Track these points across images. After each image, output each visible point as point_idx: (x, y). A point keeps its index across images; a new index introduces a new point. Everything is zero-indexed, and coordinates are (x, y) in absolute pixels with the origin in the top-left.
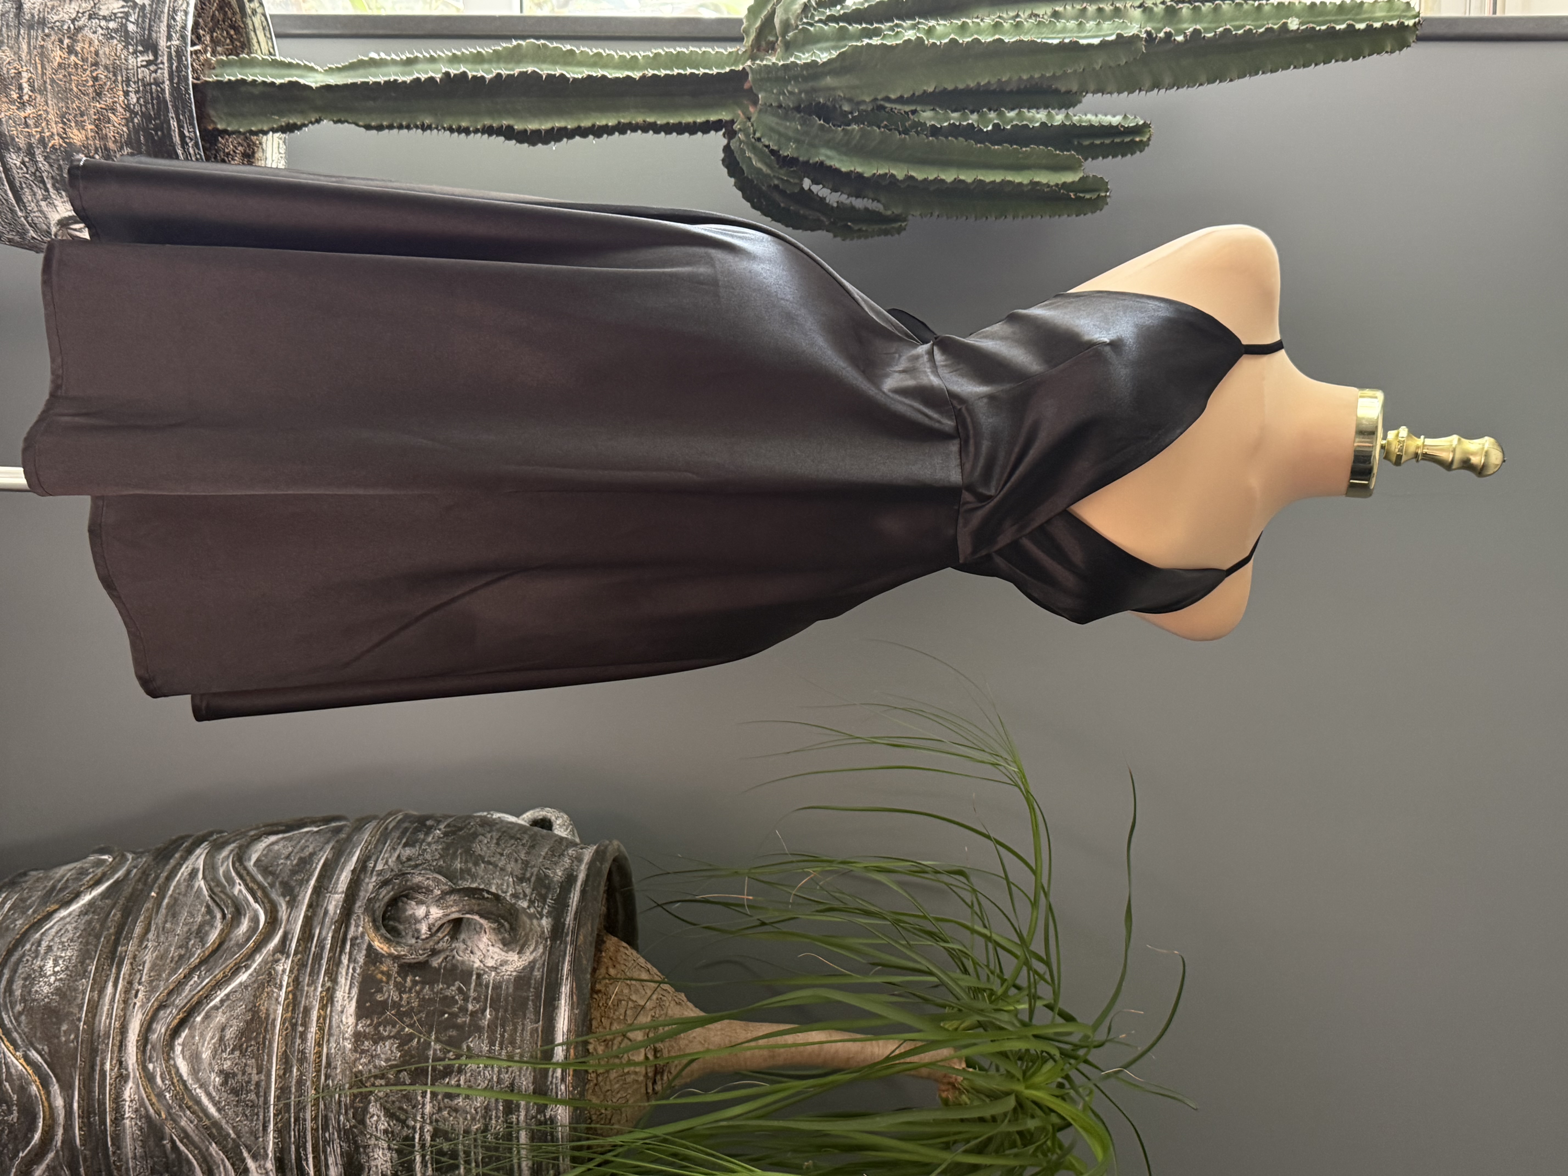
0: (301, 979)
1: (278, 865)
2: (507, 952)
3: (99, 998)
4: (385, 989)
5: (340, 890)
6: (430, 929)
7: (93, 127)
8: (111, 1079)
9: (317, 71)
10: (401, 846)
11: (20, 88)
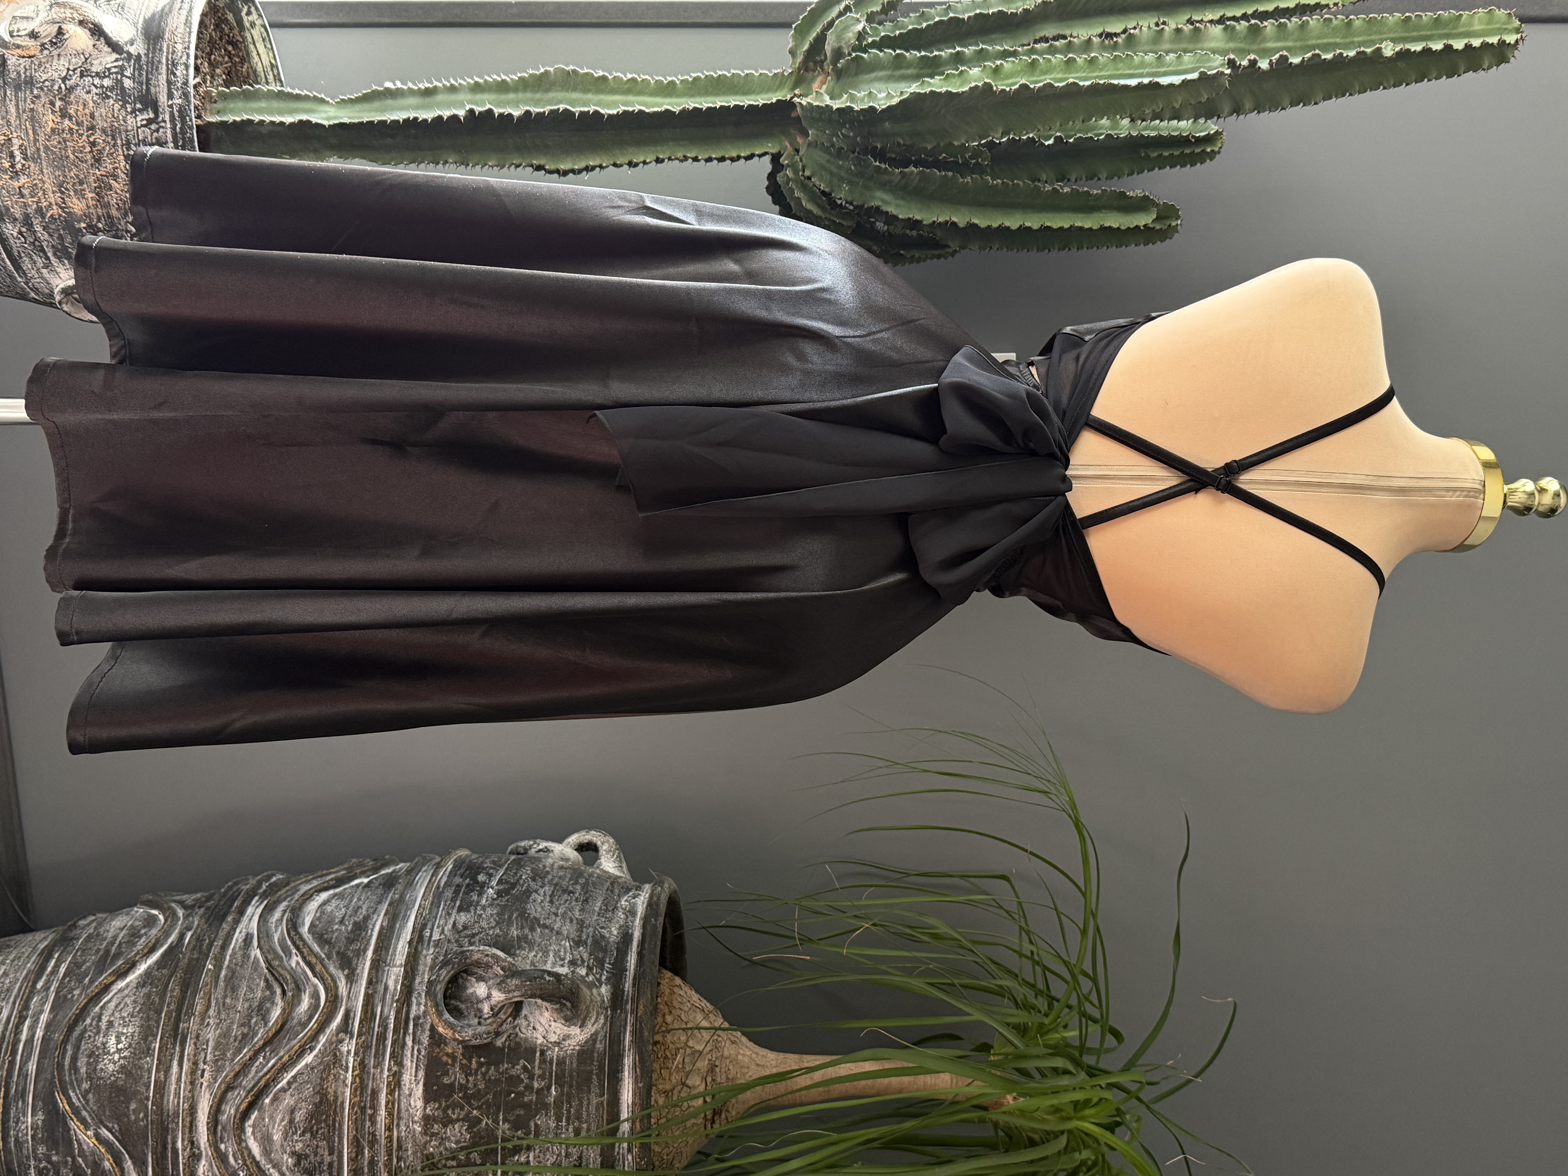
0: (367, 1062)
1: (333, 932)
2: (569, 1027)
3: (166, 1079)
4: (451, 1072)
5: (398, 963)
6: (492, 1009)
7: (94, 195)
8: (184, 1159)
9: (328, 102)
10: (455, 911)
11: (12, 156)
